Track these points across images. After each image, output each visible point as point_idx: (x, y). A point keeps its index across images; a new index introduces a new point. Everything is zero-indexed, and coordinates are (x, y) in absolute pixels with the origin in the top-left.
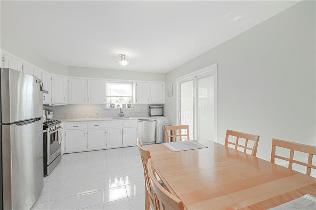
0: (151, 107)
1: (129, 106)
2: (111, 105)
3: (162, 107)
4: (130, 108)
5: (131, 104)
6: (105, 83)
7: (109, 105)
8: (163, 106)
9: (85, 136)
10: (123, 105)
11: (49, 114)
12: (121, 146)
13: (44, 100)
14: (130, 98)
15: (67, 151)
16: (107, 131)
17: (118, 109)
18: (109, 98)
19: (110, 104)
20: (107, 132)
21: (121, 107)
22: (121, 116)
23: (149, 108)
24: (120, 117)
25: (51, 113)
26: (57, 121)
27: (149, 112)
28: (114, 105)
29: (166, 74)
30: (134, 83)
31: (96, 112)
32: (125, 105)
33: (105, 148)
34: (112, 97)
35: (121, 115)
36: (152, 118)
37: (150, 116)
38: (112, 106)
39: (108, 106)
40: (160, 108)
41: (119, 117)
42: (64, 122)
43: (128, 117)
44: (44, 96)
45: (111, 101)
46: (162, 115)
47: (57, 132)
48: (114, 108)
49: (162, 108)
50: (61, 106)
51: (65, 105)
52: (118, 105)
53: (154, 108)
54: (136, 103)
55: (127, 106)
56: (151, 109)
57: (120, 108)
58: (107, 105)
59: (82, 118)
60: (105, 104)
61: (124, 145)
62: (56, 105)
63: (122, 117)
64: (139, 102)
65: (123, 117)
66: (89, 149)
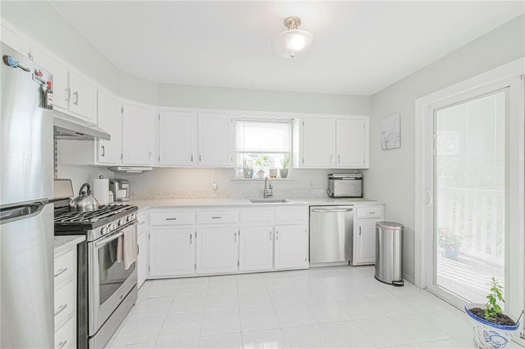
0: (335, 176)
1: (284, 174)
2: (245, 171)
3: (359, 176)
4: (285, 177)
5: (288, 169)
6: (234, 120)
7: (242, 170)
8: (362, 175)
9: (191, 243)
10: (271, 171)
11: (120, 188)
12: (270, 268)
13: (103, 155)
14: (286, 156)
15: (153, 275)
16: (239, 232)
17: (261, 180)
18: (242, 155)
19: (244, 169)
20: (239, 234)
21: (267, 174)
22: (267, 196)
23: (330, 178)
24: (265, 198)
25: (124, 186)
26: (127, 206)
27: (329, 189)
28: (252, 171)
29: (372, 96)
30: (298, 120)
31: (215, 185)
32: (276, 170)
33: (235, 270)
34: (247, 152)
35: (267, 194)
36: (336, 202)
37: (332, 197)
38: (248, 173)
39: (239, 173)
40: (356, 179)
41: (263, 199)
42: (148, 207)
43: (282, 198)
44: (103, 147)
45: (245, 163)
46: (361, 196)
47: (123, 236)
48: (251, 177)
49: (361, 179)
50: (143, 171)
51: (151, 169)
52: (259, 172)
53: (341, 179)
54: (302, 167)
55: (279, 175)
56: (336, 182)
57: (265, 178)
58: (237, 171)
59: (187, 198)
60: (232, 168)
61: (277, 268)
62: (133, 169)
63: (270, 199)
64: (307, 165)
65: (272, 199)
66: (200, 272)
